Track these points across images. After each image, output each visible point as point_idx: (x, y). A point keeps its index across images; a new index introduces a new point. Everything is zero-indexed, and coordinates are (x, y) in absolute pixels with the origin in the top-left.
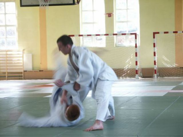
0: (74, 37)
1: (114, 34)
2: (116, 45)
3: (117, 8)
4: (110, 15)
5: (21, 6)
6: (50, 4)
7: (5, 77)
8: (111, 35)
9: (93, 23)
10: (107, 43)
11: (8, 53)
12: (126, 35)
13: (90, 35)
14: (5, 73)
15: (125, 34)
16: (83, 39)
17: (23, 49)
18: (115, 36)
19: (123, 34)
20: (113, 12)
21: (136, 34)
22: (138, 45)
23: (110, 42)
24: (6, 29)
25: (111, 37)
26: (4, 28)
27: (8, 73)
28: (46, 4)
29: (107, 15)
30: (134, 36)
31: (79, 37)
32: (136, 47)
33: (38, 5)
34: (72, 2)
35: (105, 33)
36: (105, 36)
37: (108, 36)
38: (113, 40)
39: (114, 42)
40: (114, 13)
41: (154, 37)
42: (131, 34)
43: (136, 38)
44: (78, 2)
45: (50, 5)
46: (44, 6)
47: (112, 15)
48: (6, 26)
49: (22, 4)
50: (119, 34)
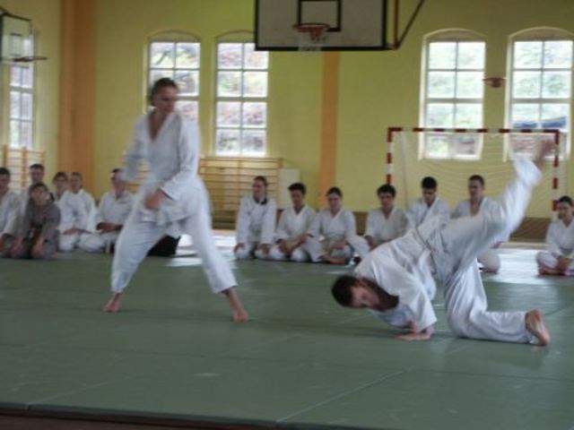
0: (402, 133)
1: (503, 131)
2: (508, 157)
3: (517, 65)
4: (496, 83)
5: (257, 48)
8: (494, 132)
9: (455, 101)
11: (246, 165)
13: (442, 130)
15: (529, 131)
16: (426, 140)
17: (279, 157)
18: (506, 135)
19: (524, 131)
20: (504, 74)
21: (557, 132)
22: (561, 158)
23: (493, 150)
28: (313, 45)
29: (490, 82)
30: (552, 136)
31: (414, 134)
32: (557, 164)
33: (295, 49)
34: (378, 43)
35: (480, 126)
36: (482, 135)
37: (487, 134)
38: (501, 144)
39: (501, 150)
40: (507, 78)
42: (546, 131)
43: (557, 141)
44: (397, 45)
45: (324, 49)
46: (309, 50)
47: (501, 82)
48: (242, 100)
49: (260, 45)
50: (515, 131)
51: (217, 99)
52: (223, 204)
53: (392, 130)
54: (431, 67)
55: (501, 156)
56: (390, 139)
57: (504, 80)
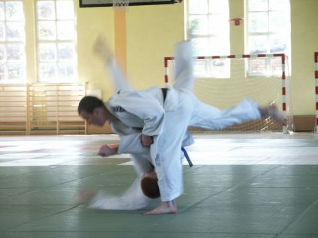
1: (244, 56)
2: (248, 74)
3: (251, 8)
4: (237, 22)
5: (82, 6)
6: (130, 2)
7: (55, 129)
8: (239, 57)
9: (208, 36)
10: (232, 71)
11: (61, 88)
12: (266, 57)
13: (203, 57)
14: (55, 123)
15: (264, 55)
17: (86, 81)
18: (246, 59)
19: (260, 55)
20: (243, 16)
21: (283, 56)
22: (286, 75)
23: (237, 70)
24: (57, 46)
25: (239, 60)
26: (53, 45)
27: (61, 123)
28: (124, 3)
29: (233, 22)
30: (280, 59)
32: (284, 77)
33: (111, 5)
35: (229, 54)
36: (229, 59)
37: (233, 59)
38: (244, 65)
39: (244, 70)
40: (245, 19)
41: (316, 61)
42: (276, 55)
43: (283, 62)
45: (131, 5)
46: (120, 6)
47: (241, 21)
48: (57, 41)
49: (84, 3)
50: (254, 56)
51: (38, 41)
52: (47, 117)
53: (167, 59)
54: (191, 12)
55: (244, 74)
56: (166, 66)
57: (243, 20)
